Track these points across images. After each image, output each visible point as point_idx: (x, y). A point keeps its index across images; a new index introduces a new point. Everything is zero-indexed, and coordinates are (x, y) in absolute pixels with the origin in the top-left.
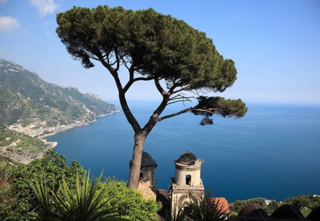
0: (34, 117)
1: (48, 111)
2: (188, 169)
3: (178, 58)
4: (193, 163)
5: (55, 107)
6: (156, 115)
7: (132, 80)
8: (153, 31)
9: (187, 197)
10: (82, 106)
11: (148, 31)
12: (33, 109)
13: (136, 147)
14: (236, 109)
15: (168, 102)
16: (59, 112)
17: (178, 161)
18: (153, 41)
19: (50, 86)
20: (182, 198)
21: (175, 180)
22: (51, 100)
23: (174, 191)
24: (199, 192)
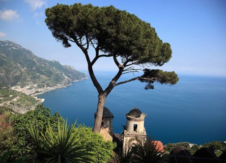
0: (29, 81)
1: (38, 77)
3: (130, 42)
4: (139, 116)
5: (43, 74)
6: (114, 82)
7: (97, 57)
8: (113, 21)
9: (134, 140)
10: (62, 74)
11: (109, 21)
12: (28, 75)
13: (100, 104)
14: (171, 78)
15: (123, 73)
16: (46, 78)
17: (129, 114)
18: (113, 29)
19: (40, 60)
20: (130, 140)
21: (126, 128)
22: (40, 69)
23: (125, 135)
24: (143, 136)
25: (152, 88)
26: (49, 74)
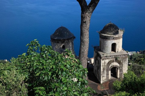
2: (113, 38)
17: (103, 33)
20: (109, 63)
23: (102, 59)
24: (124, 56)
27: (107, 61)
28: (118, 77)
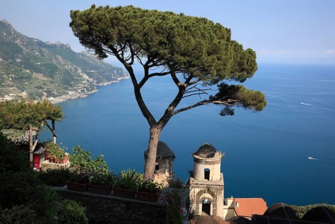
0: (9, 86)
1: (29, 78)
2: (206, 162)
3: (189, 62)
6: (171, 108)
7: (147, 76)
8: (165, 40)
9: (205, 192)
10: (76, 70)
11: (160, 41)
12: (8, 74)
13: (152, 141)
14: (256, 102)
15: (184, 95)
16: (45, 79)
17: (197, 153)
18: (166, 49)
20: (200, 193)
21: (193, 174)
22: (32, 61)
23: (191, 186)
24: (218, 187)
25: (232, 113)
26: (51, 70)
27: (197, 190)
28: (211, 214)
